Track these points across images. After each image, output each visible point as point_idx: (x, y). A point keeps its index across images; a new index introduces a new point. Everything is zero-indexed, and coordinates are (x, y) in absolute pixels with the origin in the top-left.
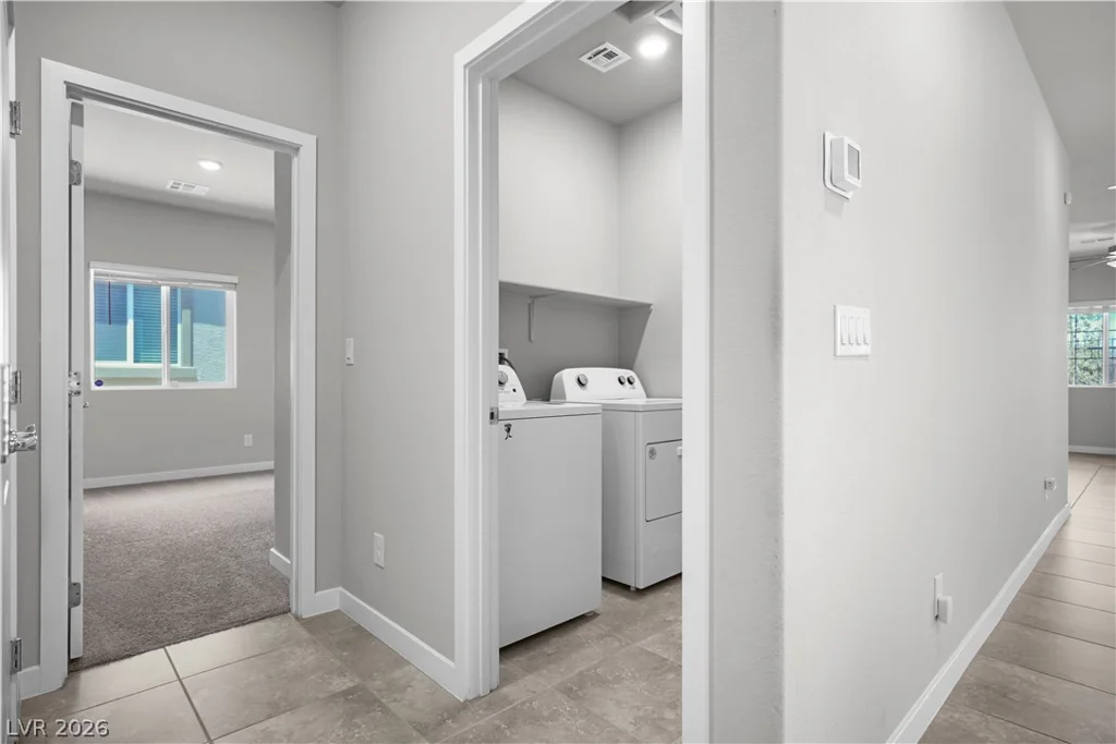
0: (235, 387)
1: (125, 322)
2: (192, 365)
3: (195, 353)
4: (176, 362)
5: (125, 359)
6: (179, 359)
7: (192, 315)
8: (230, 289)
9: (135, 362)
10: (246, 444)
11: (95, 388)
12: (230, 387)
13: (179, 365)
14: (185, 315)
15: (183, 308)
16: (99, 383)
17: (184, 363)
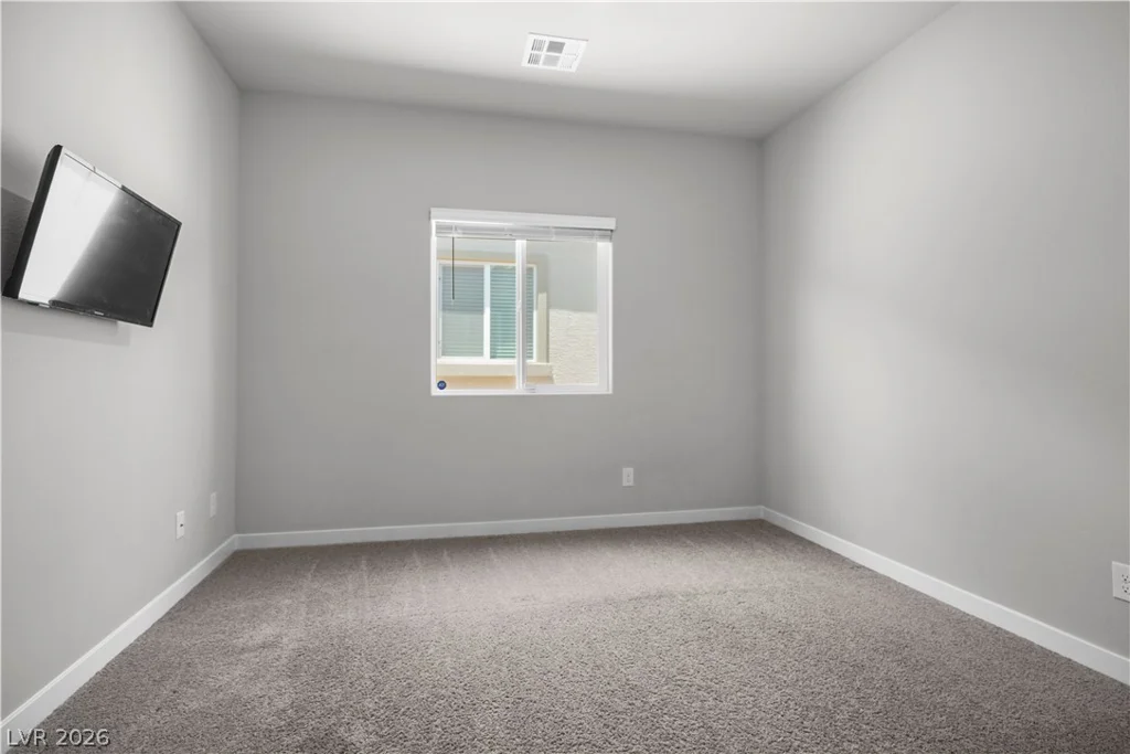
0: (610, 392)
1: (481, 311)
2: (548, 361)
3: (551, 346)
4: (531, 357)
5: (480, 353)
6: (535, 355)
7: (548, 298)
8: (603, 237)
9: (492, 357)
10: (625, 484)
11: (436, 391)
12: (603, 391)
13: (533, 361)
14: (543, 297)
15: (539, 291)
16: (442, 385)
17: (539, 359)
